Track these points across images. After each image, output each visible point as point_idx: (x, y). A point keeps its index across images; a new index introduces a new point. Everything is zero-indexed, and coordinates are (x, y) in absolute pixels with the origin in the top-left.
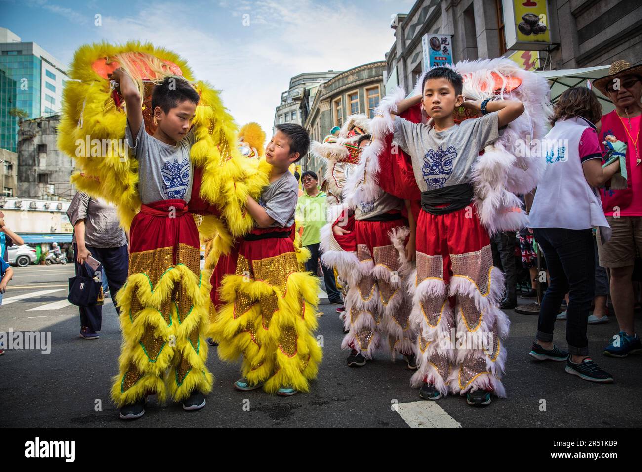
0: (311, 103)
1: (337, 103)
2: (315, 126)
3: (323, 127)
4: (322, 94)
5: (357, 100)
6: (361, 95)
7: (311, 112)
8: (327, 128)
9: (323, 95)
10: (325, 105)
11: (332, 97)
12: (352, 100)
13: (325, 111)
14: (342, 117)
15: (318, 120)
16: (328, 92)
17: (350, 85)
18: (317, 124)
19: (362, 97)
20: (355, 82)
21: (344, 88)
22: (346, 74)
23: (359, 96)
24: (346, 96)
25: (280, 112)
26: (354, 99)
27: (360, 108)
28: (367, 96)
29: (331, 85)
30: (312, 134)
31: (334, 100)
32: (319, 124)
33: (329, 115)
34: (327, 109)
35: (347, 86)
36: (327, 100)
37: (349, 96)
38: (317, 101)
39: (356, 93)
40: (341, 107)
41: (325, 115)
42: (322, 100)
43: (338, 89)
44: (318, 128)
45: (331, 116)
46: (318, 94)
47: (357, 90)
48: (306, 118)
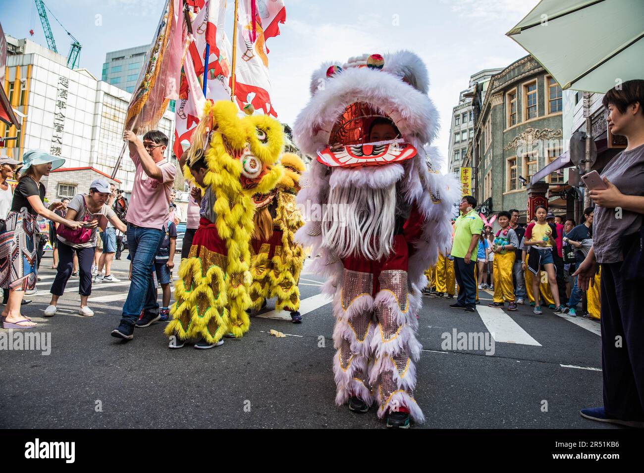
0: (483, 99)
1: (512, 96)
2: (487, 124)
3: (494, 124)
4: (494, 87)
5: (535, 91)
6: (540, 84)
7: (483, 109)
8: (498, 124)
9: (496, 88)
10: (498, 99)
11: (505, 90)
12: (529, 91)
13: (496, 106)
14: (517, 112)
15: (490, 117)
16: (501, 84)
17: (527, 74)
18: (489, 122)
19: (541, 86)
20: (534, 69)
21: (520, 77)
22: (523, 61)
23: (538, 85)
24: (522, 87)
25: (458, 113)
26: (532, 90)
27: (539, 100)
28: (548, 85)
29: (505, 75)
30: (484, 132)
31: (507, 93)
32: (490, 121)
33: (501, 110)
34: (499, 103)
35: (523, 75)
36: (499, 93)
37: (527, 86)
38: (489, 96)
39: (535, 82)
40: (515, 100)
41: (497, 111)
42: (493, 94)
43: (513, 80)
44: (489, 126)
45: (503, 111)
46: (490, 87)
47: (536, 79)
48: (478, 116)
